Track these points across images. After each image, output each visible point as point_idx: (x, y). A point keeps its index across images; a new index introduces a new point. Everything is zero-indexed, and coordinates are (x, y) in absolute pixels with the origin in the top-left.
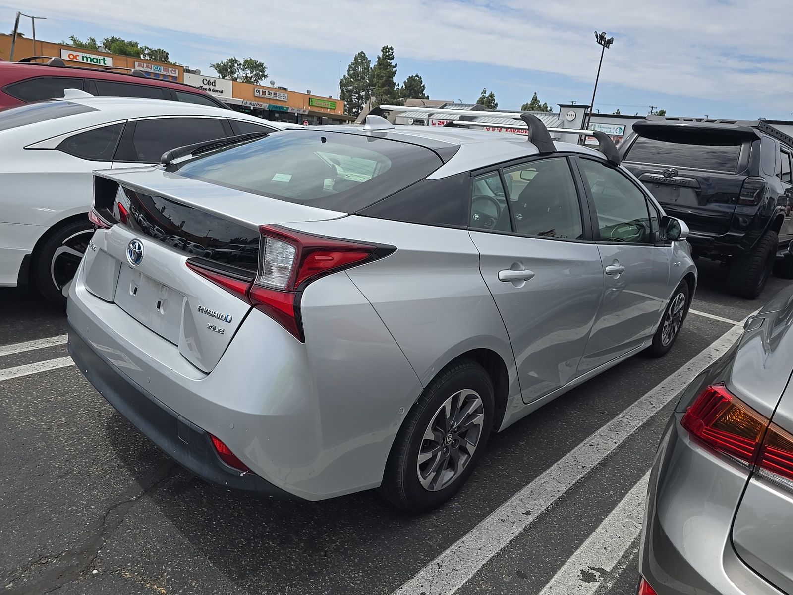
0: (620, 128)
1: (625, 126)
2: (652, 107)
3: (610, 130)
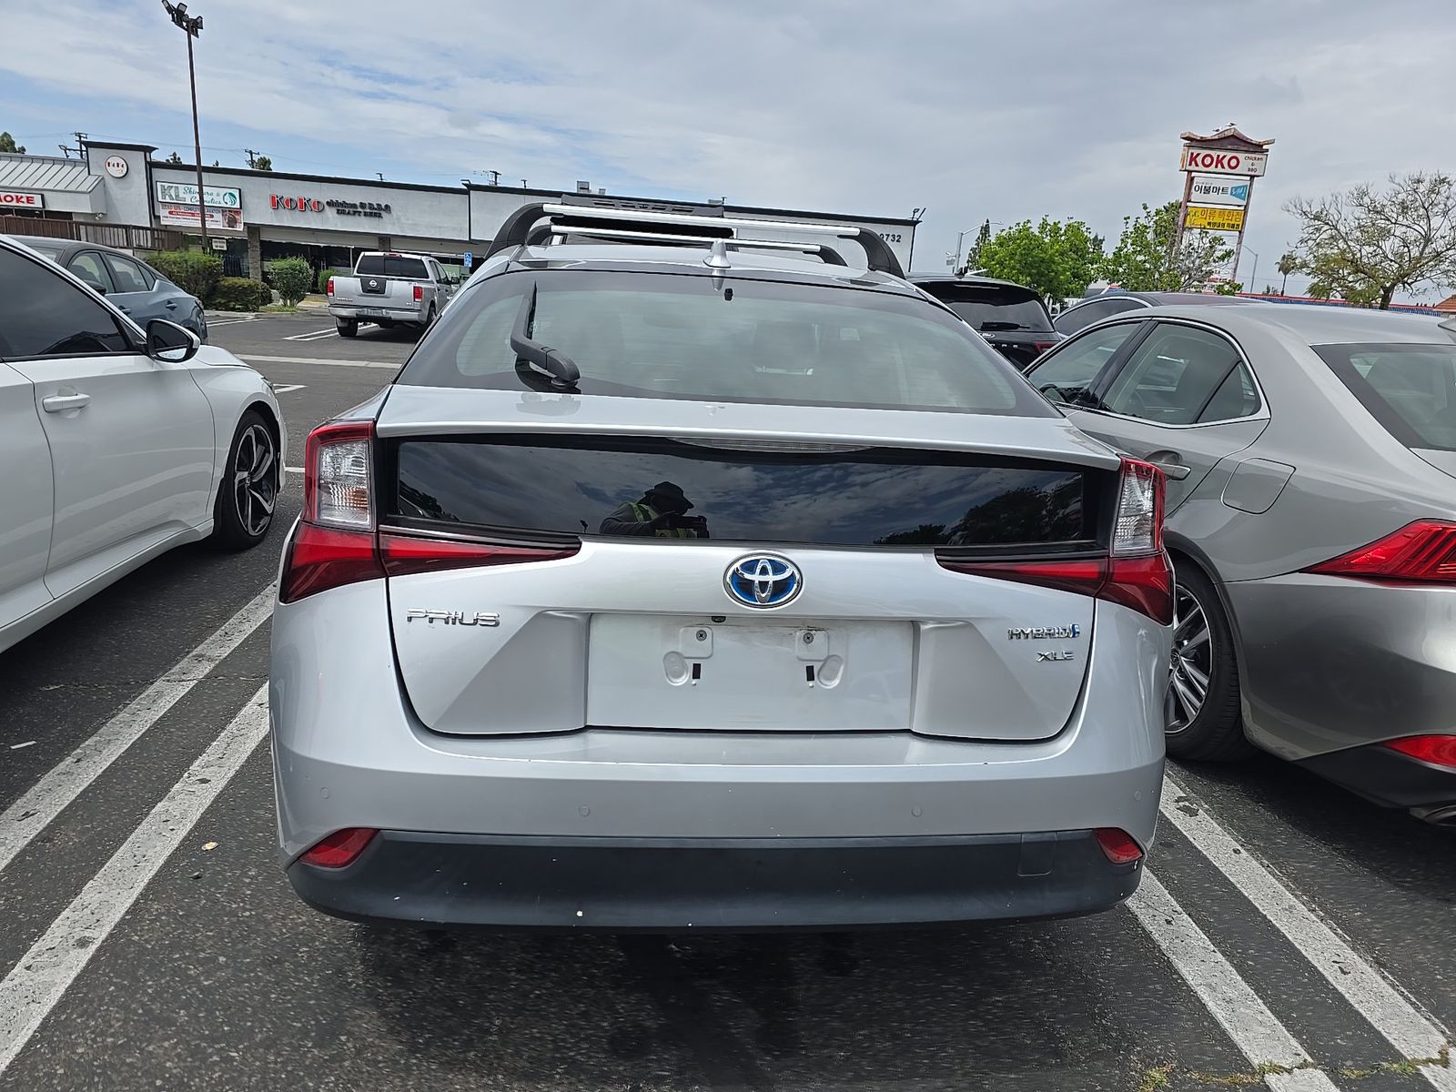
0: (230, 194)
1: (240, 190)
2: (251, 153)
3: (211, 197)
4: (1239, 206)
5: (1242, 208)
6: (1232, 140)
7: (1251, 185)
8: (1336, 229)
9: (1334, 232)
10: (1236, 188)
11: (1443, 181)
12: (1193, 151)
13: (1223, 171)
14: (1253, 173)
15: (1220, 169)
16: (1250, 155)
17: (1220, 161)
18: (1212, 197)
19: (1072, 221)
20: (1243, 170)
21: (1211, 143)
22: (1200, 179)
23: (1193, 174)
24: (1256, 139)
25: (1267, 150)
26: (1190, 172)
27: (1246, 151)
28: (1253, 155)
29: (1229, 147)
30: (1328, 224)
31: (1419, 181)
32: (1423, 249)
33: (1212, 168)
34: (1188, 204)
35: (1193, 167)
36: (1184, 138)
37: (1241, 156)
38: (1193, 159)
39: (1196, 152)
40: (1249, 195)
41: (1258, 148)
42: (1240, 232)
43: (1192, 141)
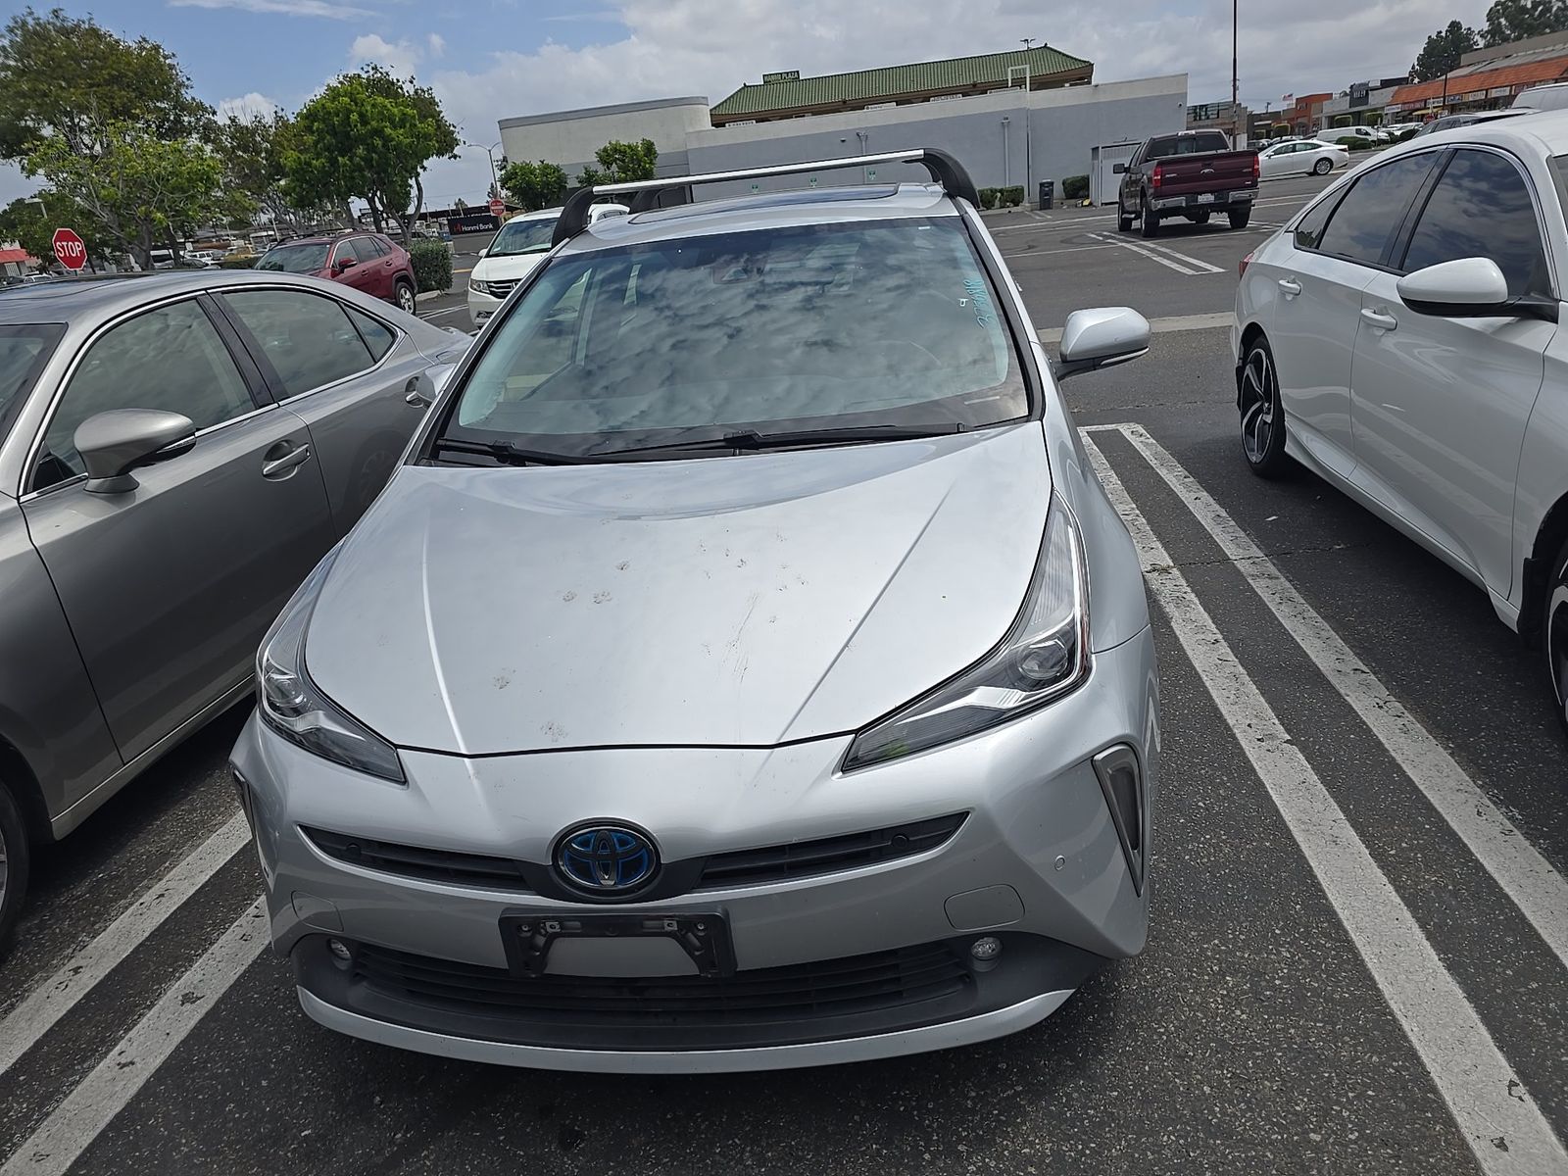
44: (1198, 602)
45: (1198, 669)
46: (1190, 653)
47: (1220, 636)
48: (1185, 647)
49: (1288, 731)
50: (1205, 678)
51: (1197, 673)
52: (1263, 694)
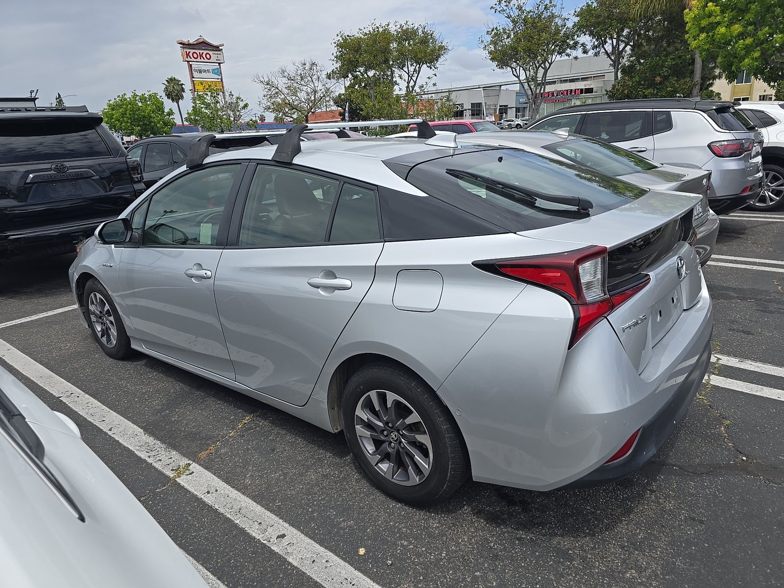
4: (218, 79)
5: (220, 80)
6: (204, 44)
7: (220, 67)
8: (278, 89)
9: (277, 90)
10: (214, 70)
11: (314, 64)
12: (186, 50)
13: (204, 61)
14: (219, 62)
15: (202, 60)
16: (215, 52)
17: (201, 56)
18: (203, 75)
19: (150, 93)
20: (214, 60)
21: (194, 46)
22: (195, 65)
23: (191, 63)
24: (215, 43)
25: (222, 49)
26: (188, 62)
27: (213, 50)
28: (216, 52)
29: (203, 48)
30: (273, 87)
31: (305, 64)
32: (315, 96)
33: (198, 59)
34: (193, 79)
35: (189, 59)
36: (179, 43)
37: (211, 53)
38: (188, 55)
39: (188, 51)
40: (221, 73)
41: (217, 48)
42: (223, 93)
43: (185, 45)
44: (136, 452)
45: (113, 412)
46: (121, 418)
47: (110, 433)
48: (126, 420)
49: (61, 401)
50: (107, 409)
51: (112, 410)
52: (76, 412)
